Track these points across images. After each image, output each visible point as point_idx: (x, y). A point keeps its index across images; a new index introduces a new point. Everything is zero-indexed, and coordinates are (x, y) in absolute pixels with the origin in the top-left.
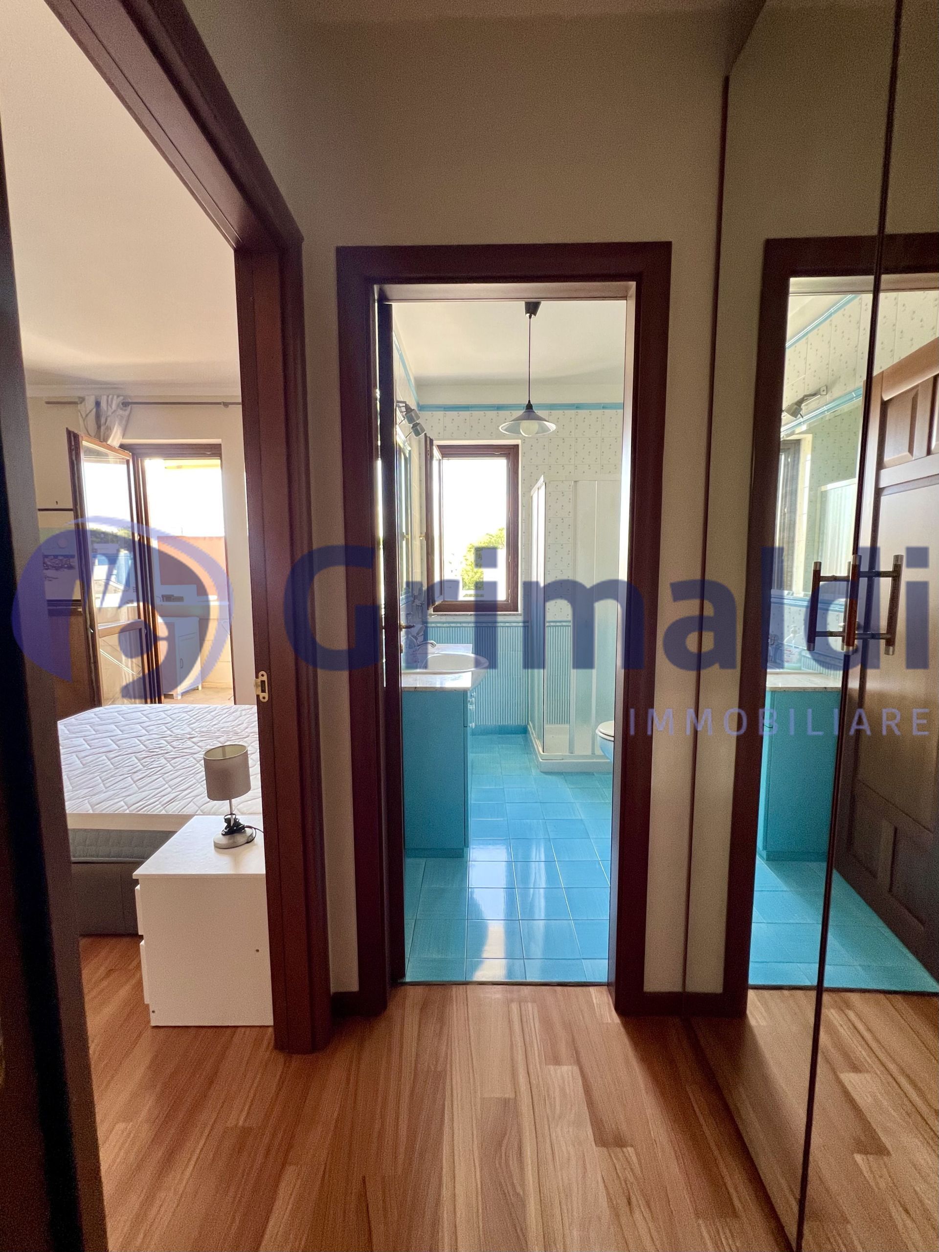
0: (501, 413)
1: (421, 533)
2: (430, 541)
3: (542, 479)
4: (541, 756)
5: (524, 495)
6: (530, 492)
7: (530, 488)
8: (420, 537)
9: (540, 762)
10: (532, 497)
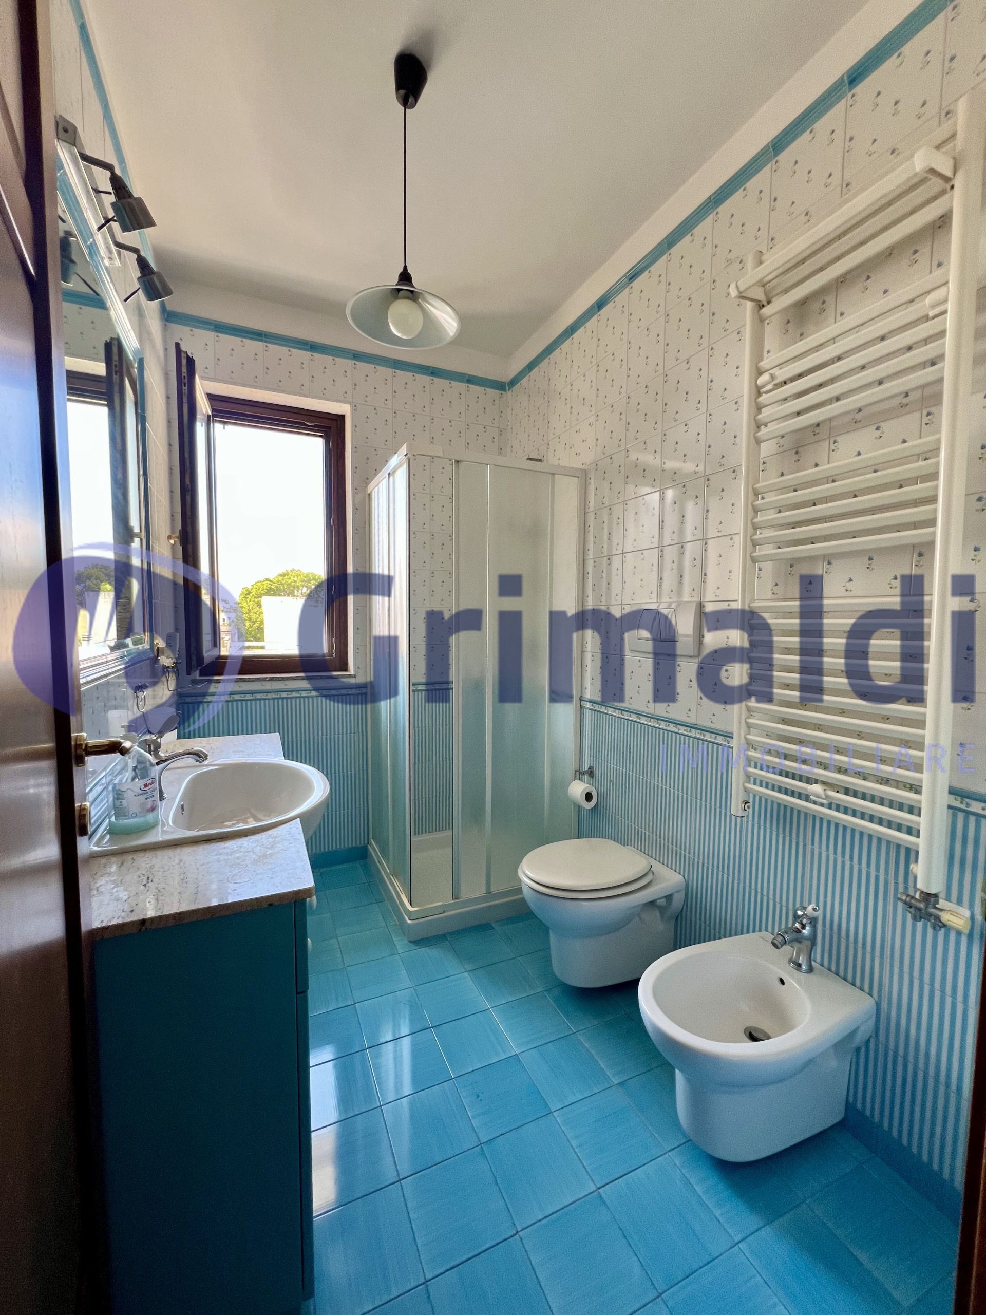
0: (317, 356)
1: (173, 531)
2: (190, 546)
3: (404, 450)
4: (409, 913)
5: (355, 489)
6: (366, 487)
7: (367, 481)
8: (169, 538)
9: (409, 925)
10: (369, 495)
